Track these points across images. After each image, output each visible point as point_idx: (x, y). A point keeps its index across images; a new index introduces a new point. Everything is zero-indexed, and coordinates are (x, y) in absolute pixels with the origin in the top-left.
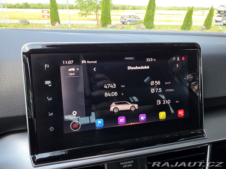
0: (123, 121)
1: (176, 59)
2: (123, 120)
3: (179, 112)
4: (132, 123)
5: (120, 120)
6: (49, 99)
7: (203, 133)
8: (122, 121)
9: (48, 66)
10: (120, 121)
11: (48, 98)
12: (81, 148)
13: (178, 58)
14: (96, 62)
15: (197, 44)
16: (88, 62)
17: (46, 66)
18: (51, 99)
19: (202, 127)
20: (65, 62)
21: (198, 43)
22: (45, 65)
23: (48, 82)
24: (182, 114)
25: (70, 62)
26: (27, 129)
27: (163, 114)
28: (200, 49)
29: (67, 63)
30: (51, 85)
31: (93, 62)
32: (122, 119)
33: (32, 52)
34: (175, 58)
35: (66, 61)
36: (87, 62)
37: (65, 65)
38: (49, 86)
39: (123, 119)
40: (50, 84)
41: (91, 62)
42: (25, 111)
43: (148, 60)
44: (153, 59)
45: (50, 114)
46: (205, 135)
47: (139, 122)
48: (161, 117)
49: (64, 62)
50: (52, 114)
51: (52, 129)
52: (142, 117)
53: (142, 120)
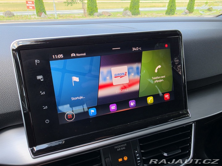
0: (115, 108)
2: (114, 107)
3: (166, 96)
5: (112, 107)
6: (42, 93)
7: (188, 113)
8: (114, 108)
10: (112, 109)
11: (41, 92)
12: (76, 136)
14: (85, 54)
16: (78, 55)
17: (36, 62)
18: (44, 93)
19: (186, 108)
20: (55, 57)
21: (179, 30)
23: (39, 77)
24: (168, 97)
25: (59, 56)
26: (23, 124)
27: (151, 99)
29: (57, 57)
30: (43, 80)
31: (82, 54)
32: (113, 107)
33: (22, 48)
35: (56, 56)
36: (76, 55)
37: (56, 59)
38: (41, 80)
39: (115, 106)
40: (42, 79)
41: (80, 55)
42: (20, 106)
43: (134, 49)
44: (138, 48)
45: (44, 107)
47: (129, 107)
48: (149, 101)
49: (53, 56)
50: (46, 107)
51: (47, 121)
52: (132, 103)
53: (132, 106)
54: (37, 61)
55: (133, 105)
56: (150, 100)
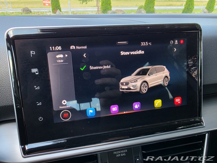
0: (116, 110)
1: (174, 42)
2: (116, 109)
3: (176, 100)
5: (113, 108)
6: (36, 88)
7: (201, 121)
8: (115, 110)
9: (34, 53)
10: (113, 110)
11: (35, 87)
13: (176, 41)
14: (85, 47)
15: (197, 25)
16: (78, 48)
17: (31, 53)
18: (38, 88)
19: (200, 115)
20: (52, 48)
22: (31, 52)
23: (34, 70)
24: (179, 101)
25: (57, 48)
26: (15, 119)
27: (159, 102)
28: (201, 31)
29: (55, 49)
30: (38, 74)
31: (83, 47)
32: (115, 108)
33: (16, 37)
34: (172, 42)
35: (53, 47)
36: (76, 47)
37: (53, 51)
38: (36, 74)
39: (116, 108)
40: (37, 72)
41: (80, 48)
43: (143, 44)
44: (148, 43)
45: (38, 103)
46: (203, 123)
47: (133, 110)
48: (157, 105)
49: (51, 47)
50: (40, 104)
51: (41, 119)
52: (136, 105)
53: (136, 108)
54: (32, 52)
55: (138, 108)
56: (158, 103)
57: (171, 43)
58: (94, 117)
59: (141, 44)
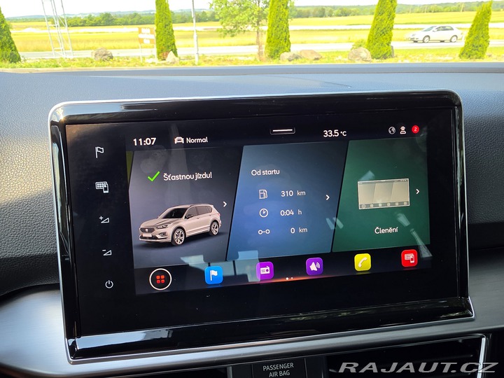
0: (269, 272)
1: (398, 130)
2: (267, 270)
3: (406, 255)
4: (289, 277)
5: (262, 269)
6: (103, 220)
8: (266, 273)
9: (101, 150)
10: (262, 273)
11: (101, 218)
13: (403, 128)
14: (205, 140)
15: (452, 93)
16: (189, 140)
17: (97, 151)
18: (107, 220)
20: (138, 142)
21: (456, 92)
22: (97, 148)
23: (101, 185)
24: (412, 259)
25: (148, 142)
26: (58, 284)
27: (365, 259)
28: (460, 106)
29: (143, 143)
30: (107, 192)
31: (199, 140)
32: (265, 269)
33: (72, 121)
34: (394, 129)
35: (140, 140)
36: (185, 140)
37: (139, 147)
38: (104, 192)
39: (268, 268)
40: (106, 189)
41: (195, 141)
43: (328, 133)
44: (339, 132)
45: (105, 252)
46: (472, 311)
48: (360, 265)
49: (135, 140)
50: (109, 253)
51: (109, 284)
52: (313, 263)
54: (99, 149)
55: (316, 270)
56: (363, 262)
57: (390, 132)
58: (220, 286)
59: (324, 134)
